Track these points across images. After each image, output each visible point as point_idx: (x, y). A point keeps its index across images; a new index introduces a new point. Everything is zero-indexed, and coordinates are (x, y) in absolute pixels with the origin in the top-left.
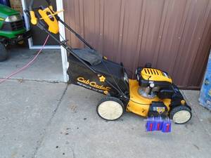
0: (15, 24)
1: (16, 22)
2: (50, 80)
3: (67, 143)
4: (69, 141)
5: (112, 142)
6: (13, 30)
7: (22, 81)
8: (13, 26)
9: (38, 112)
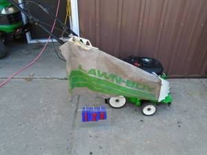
0: (12, 16)
1: (13, 14)
2: (60, 77)
3: (101, 148)
4: (101, 145)
5: (148, 142)
6: (11, 23)
7: (30, 80)
8: (10, 19)
9: (58, 114)
